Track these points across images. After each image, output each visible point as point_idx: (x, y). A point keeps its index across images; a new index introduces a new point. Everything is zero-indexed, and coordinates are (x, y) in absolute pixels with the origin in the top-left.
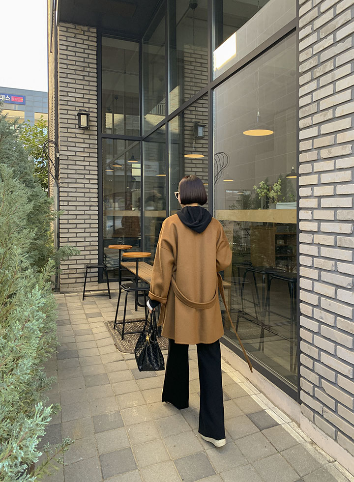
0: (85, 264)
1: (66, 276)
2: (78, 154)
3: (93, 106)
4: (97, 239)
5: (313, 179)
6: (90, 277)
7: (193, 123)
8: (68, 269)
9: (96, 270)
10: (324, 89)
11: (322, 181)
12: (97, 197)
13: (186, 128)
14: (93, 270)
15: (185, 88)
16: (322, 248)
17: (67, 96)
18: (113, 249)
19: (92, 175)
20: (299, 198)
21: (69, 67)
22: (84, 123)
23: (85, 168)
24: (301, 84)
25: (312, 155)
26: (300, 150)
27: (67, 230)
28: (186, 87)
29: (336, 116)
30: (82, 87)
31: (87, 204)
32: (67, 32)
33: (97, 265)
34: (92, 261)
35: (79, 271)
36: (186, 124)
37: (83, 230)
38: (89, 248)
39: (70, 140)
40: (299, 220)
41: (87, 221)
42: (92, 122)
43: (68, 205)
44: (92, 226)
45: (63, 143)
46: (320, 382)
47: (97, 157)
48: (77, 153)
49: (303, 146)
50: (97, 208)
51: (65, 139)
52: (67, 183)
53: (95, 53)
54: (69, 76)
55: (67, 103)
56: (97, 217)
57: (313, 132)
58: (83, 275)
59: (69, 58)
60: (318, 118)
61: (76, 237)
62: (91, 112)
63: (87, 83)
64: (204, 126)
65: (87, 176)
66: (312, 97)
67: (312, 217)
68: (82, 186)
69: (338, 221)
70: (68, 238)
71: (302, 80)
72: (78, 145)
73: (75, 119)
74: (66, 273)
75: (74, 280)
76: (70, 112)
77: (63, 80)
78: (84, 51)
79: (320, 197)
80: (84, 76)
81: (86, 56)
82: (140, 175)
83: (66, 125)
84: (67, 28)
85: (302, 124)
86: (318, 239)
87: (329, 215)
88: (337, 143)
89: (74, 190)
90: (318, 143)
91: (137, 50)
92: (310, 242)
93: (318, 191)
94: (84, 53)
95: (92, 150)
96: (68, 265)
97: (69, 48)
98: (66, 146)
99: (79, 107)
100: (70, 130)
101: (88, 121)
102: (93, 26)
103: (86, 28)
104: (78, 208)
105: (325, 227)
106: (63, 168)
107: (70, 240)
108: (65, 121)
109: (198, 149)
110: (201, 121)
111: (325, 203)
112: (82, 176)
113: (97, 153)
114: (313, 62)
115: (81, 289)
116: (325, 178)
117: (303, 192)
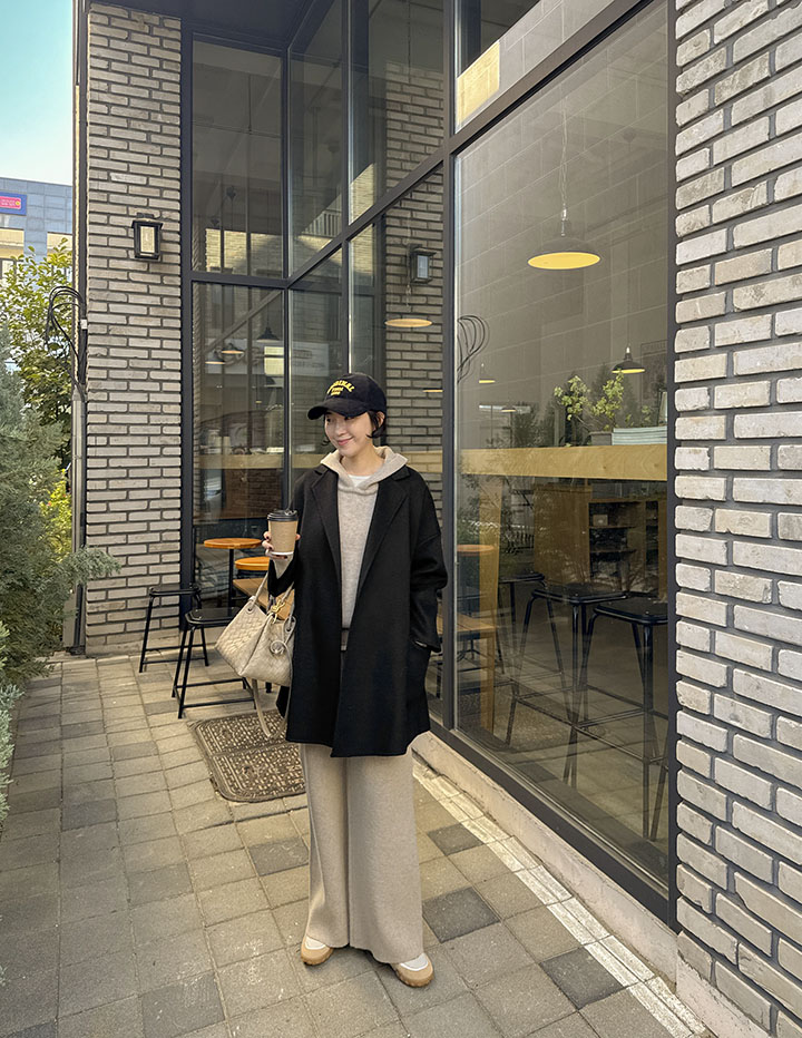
0: (148, 586)
1: (101, 619)
2: (132, 320)
3: (169, 206)
4: (178, 525)
5: (714, 366)
6: (160, 618)
7: (405, 247)
8: (107, 600)
9: (176, 599)
10: (743, 129)
11: (739, 370)
12: (180, 425)
13: (390, 259)
14: (167, 600)
15: (388, 165)
16: (737, 544)
17: (109, 180)
18: (215, 547)
19: (168, 370)
20: (675, 414)
21: (114, 110)
22: (148, 245)
23: (150, 354)
24: (681, 121)
25: (713, 304)
26: (679, 291)
27: (104, 504)
28: (390, 163)
29: (777, 198)
30: (144, 159)
31: (154, 441)
32: (109, 25)
33: (178, 588)
34: (167, 580)
35: (131, 604)
36: (390, 250)
37: (144, 505)
38: (159, 547)
39: (114, 286)
40: (674, 472)
41: (154, 483)
42: (168, 245)
43: (108, 445)
44: (166, 493)
45: (97, 295)
46: (730, 878)
47: (180, 329)
48: (131, 318)
49: (685, 282)
50: (178, 451)
51: (103, 285)
52: (105, 390)
53: (176, 78)
54: (113, 132)
55: (108, 197)
56: (178, 472)
57: (715, 243)
58: (143, 614)
59: (114, 89)
60: (726, 208)
61: (127, 521)
62: (166, 220)
63: (157, 150)
64: (430, 255)
65: (154, 375)
66: (711, 153)
67: (711, 462)
68: (142, 397)
69: (781, 474)
70: (108, 524)
71: (683, 114)
72: (132, 299)
73: (127, 237)
74: (101, 609)
75: (119, 628)
76: (113, 220)
77: (97, 141)
78: (150, 73)
79: (731, 412)
80: (149, 133)
81: (155, 85)
82: (282, 372)
83: (105, 251)
84: (110, 16)
85: (682, 224)
86: (728, 519)
87: (758, 457)
88: (780, 268)
89: (123, 408)
90: (726, 271)
91: (277, 75)
92: (706, 527)
93: (726, 396)
94: (150, 77)
95: (169, 312)
96: (107, 590)
97: (115, 66)
98: (104, 301)
99: (136, 206)
100: (113, 263)
101: (158, 240)
102: (172, 15)
103: (155, 19)
104: (133, 451)
105: (746, 489)
106: (95, 356)
107: (112, 529)
108: (103, 241)
109: (417, 309)
110: (424, 243)
111: (745, 425)
112: (144, 375)
113: (181, 319)
114: (713, 65)
115: (137, 646)
116: (746, 362)
117: (686, 399)
